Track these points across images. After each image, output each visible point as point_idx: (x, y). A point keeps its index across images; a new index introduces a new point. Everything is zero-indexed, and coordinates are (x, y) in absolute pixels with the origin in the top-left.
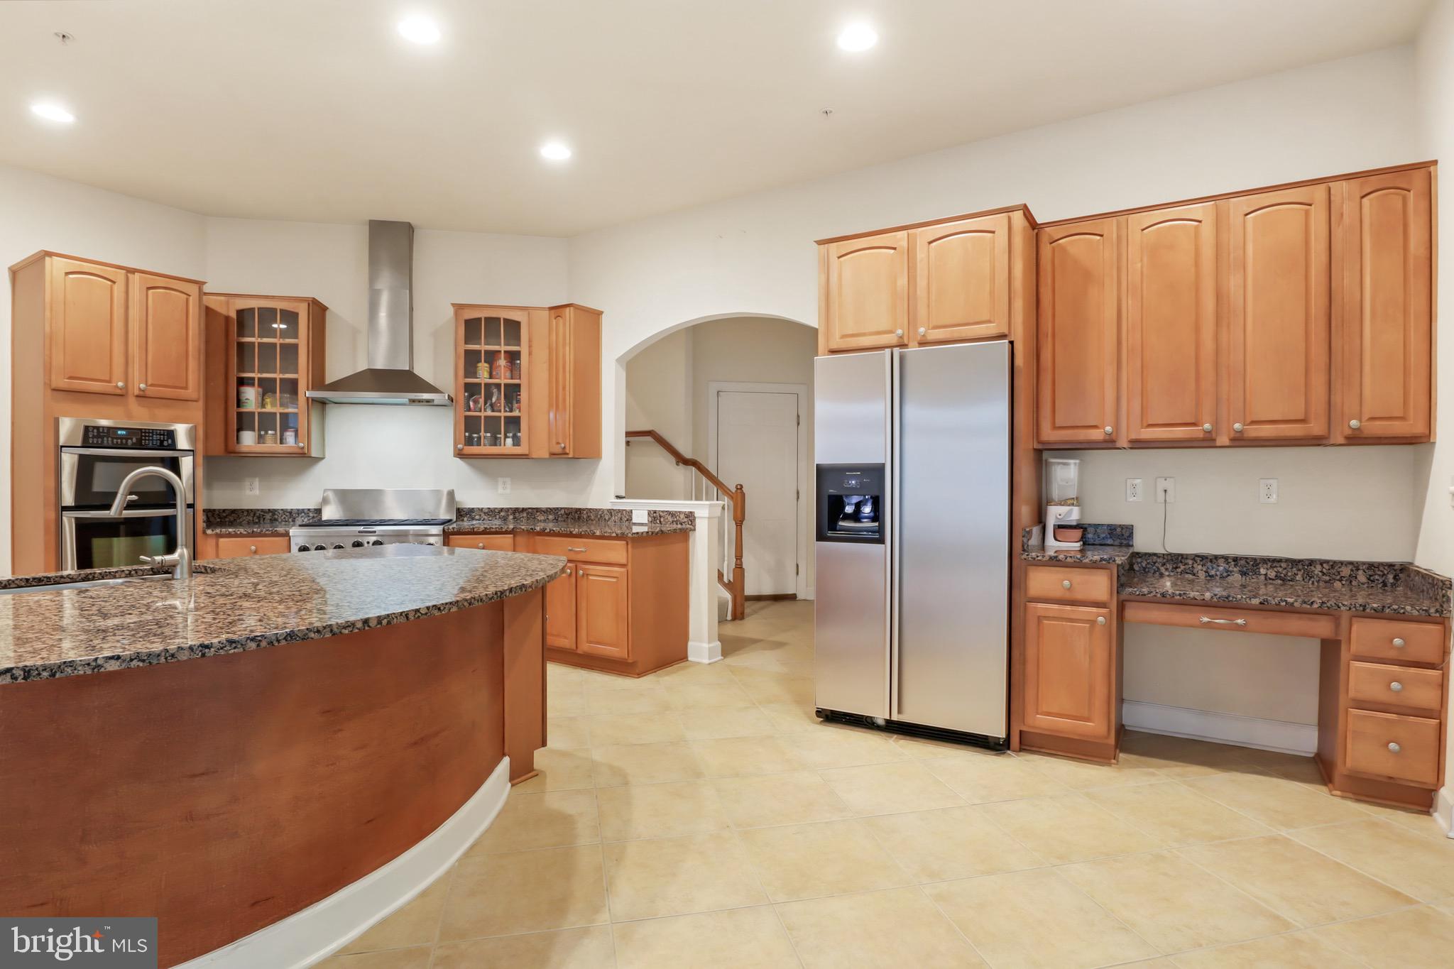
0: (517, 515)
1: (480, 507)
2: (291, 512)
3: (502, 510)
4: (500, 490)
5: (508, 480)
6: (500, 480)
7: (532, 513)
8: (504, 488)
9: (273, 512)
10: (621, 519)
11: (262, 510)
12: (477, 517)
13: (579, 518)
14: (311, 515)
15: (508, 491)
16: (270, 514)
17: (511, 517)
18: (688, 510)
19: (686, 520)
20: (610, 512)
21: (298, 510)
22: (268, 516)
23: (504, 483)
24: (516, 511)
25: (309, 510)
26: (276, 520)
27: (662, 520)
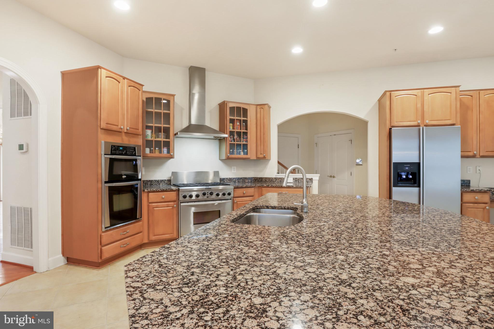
0: (239, 180)
1: (227, 177)
2: (158, 181)
3: (234, 178)
4: (233, 171)
5: (235, 167)
6: (233, 167)
7: (244, 180)
8: (234, 170)
9: (151, 181)
10: (281, 181)
11: (147, 181)
12: (226, 181)
13: (261, 181)
14: (166, 182)
15: (235, 171)
16: (150, 182)
17: (237, 181)
18: (310, 177)
19: (309, 181)
20: (276, 178)
21: (161, 180)
22: (149, 183)
23: (234, 169)
24: (239, 179)
25: (165, 180)
26: (152, 184)
27: (299, 181)
